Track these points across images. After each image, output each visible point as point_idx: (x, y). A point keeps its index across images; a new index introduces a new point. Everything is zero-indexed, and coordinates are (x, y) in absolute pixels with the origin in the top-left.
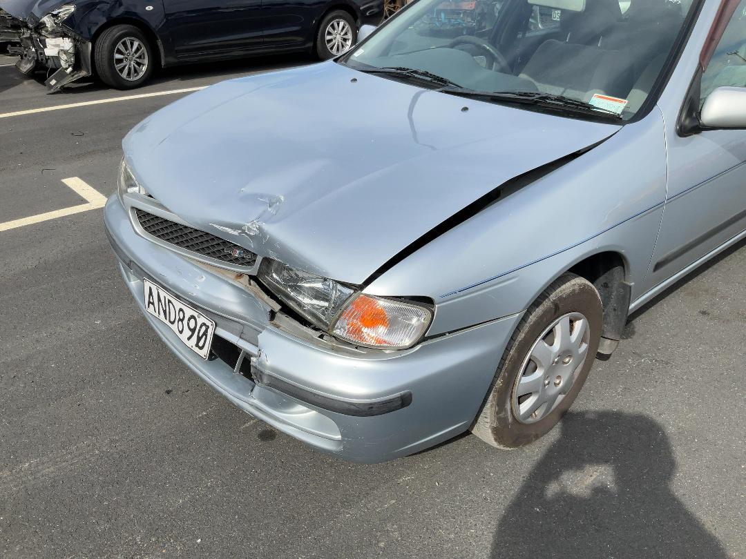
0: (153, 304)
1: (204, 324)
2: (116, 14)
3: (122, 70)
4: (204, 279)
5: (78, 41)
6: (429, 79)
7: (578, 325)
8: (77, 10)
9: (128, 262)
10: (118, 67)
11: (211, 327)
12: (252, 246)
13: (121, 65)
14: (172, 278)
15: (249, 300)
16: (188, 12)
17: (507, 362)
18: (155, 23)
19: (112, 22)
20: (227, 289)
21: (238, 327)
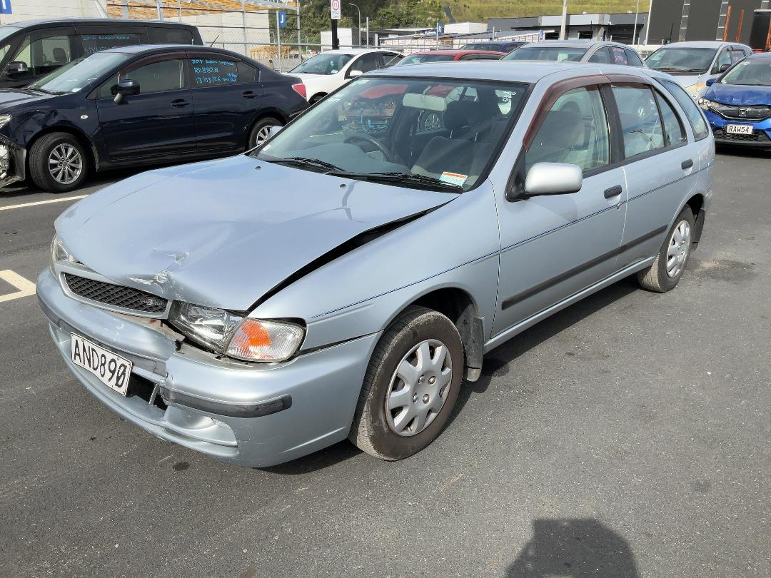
0: (79, 355)
1: (123, 365)
2: (50, 123)
3: (56, 175)
4: (122, 327)
5: (13, 148)
6: (320, 165)
7: (439, 351)
8: (13, 120)
9: (57, 320)
10: (52, 171)
11: (128, 366)
12: (161, 293)
13: (56, 169)
14: (95, 329)
15: (160, 338)
16: (126, 120)
17: (376, 377)
18: (90, 132)
19: (47, 130)
20: (143, 332)
21: (152, 364)
